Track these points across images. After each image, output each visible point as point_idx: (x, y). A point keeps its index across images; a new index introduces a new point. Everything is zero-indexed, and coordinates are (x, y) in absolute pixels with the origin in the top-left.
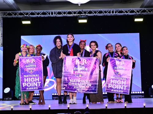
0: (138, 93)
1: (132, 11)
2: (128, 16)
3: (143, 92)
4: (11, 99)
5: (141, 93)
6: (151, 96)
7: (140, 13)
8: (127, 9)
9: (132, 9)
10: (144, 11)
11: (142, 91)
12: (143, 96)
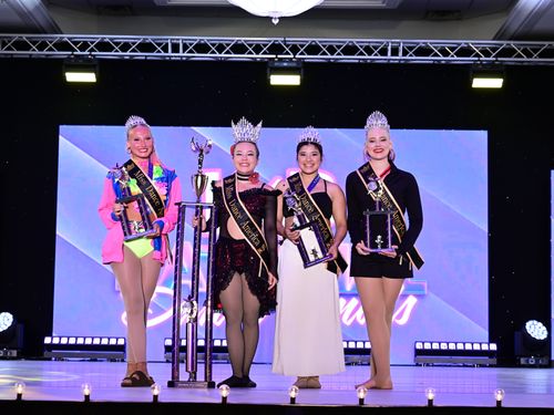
0: (477, 347)
1: (466, 52)
2: (449, 66)
3: (493, 347)
4: (15, 353)
5: (485, 347)
6: (523, 361)
7: (491, 59)
8: (447, 43)
9: (463, 43)
10: (508, 52)
11: (491, 341)
12: (494, 361)
